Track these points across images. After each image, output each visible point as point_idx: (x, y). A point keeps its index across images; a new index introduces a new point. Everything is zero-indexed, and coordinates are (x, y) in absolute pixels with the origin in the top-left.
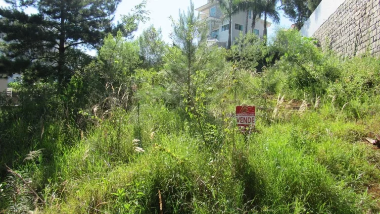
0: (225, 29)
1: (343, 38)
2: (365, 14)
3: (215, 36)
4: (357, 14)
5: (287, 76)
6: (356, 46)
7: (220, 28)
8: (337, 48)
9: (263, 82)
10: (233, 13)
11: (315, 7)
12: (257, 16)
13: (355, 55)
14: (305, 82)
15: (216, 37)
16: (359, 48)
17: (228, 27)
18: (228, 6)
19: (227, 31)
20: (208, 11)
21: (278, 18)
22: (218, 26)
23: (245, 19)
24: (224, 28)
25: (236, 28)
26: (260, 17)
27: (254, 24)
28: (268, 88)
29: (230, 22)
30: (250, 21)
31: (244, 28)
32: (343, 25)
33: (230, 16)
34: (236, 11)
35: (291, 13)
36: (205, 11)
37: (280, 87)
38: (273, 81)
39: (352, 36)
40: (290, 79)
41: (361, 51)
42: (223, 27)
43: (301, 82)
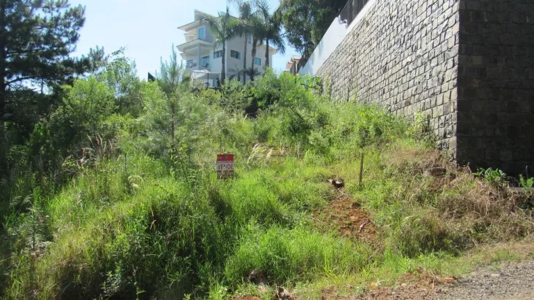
0: (218, 56)
1: (339, 82)
2: (355, 60)
3: (205, 65)
4: (349, 58)
5: (281, 122)
6: (349, 91)
7: (211, 55)
8: (336, 91)
9: (255, 128)
10: (227, 38)
11: (318, 42)
12: (258, 42)
13: (348, 100)
14: (298, 129)
15: (207, 66)
16: (351, 93)
17: (222, 53)
18: (221, 29)
19: (221, 58)
20: (194, 31)
21: (283, 47)
22: (208, 52)
23: (243, 44)
24: (217, 54)
25: (232, 56)
26: (261, 43)
27: (254, 51)
28: (261, 134)
29: (224, 49)
30: (250, 47)
31: (242, 56)
32: (340, 67)
33: (223, 42)
34: (230, 36)
35: (296, 42)
36: (190, 31)
37: (274, 133)
38: (265, 127)
39: (347, 80)
40: (283, 124)
41: (352, 98)
42: (215, 53)
43: (294, 128)
